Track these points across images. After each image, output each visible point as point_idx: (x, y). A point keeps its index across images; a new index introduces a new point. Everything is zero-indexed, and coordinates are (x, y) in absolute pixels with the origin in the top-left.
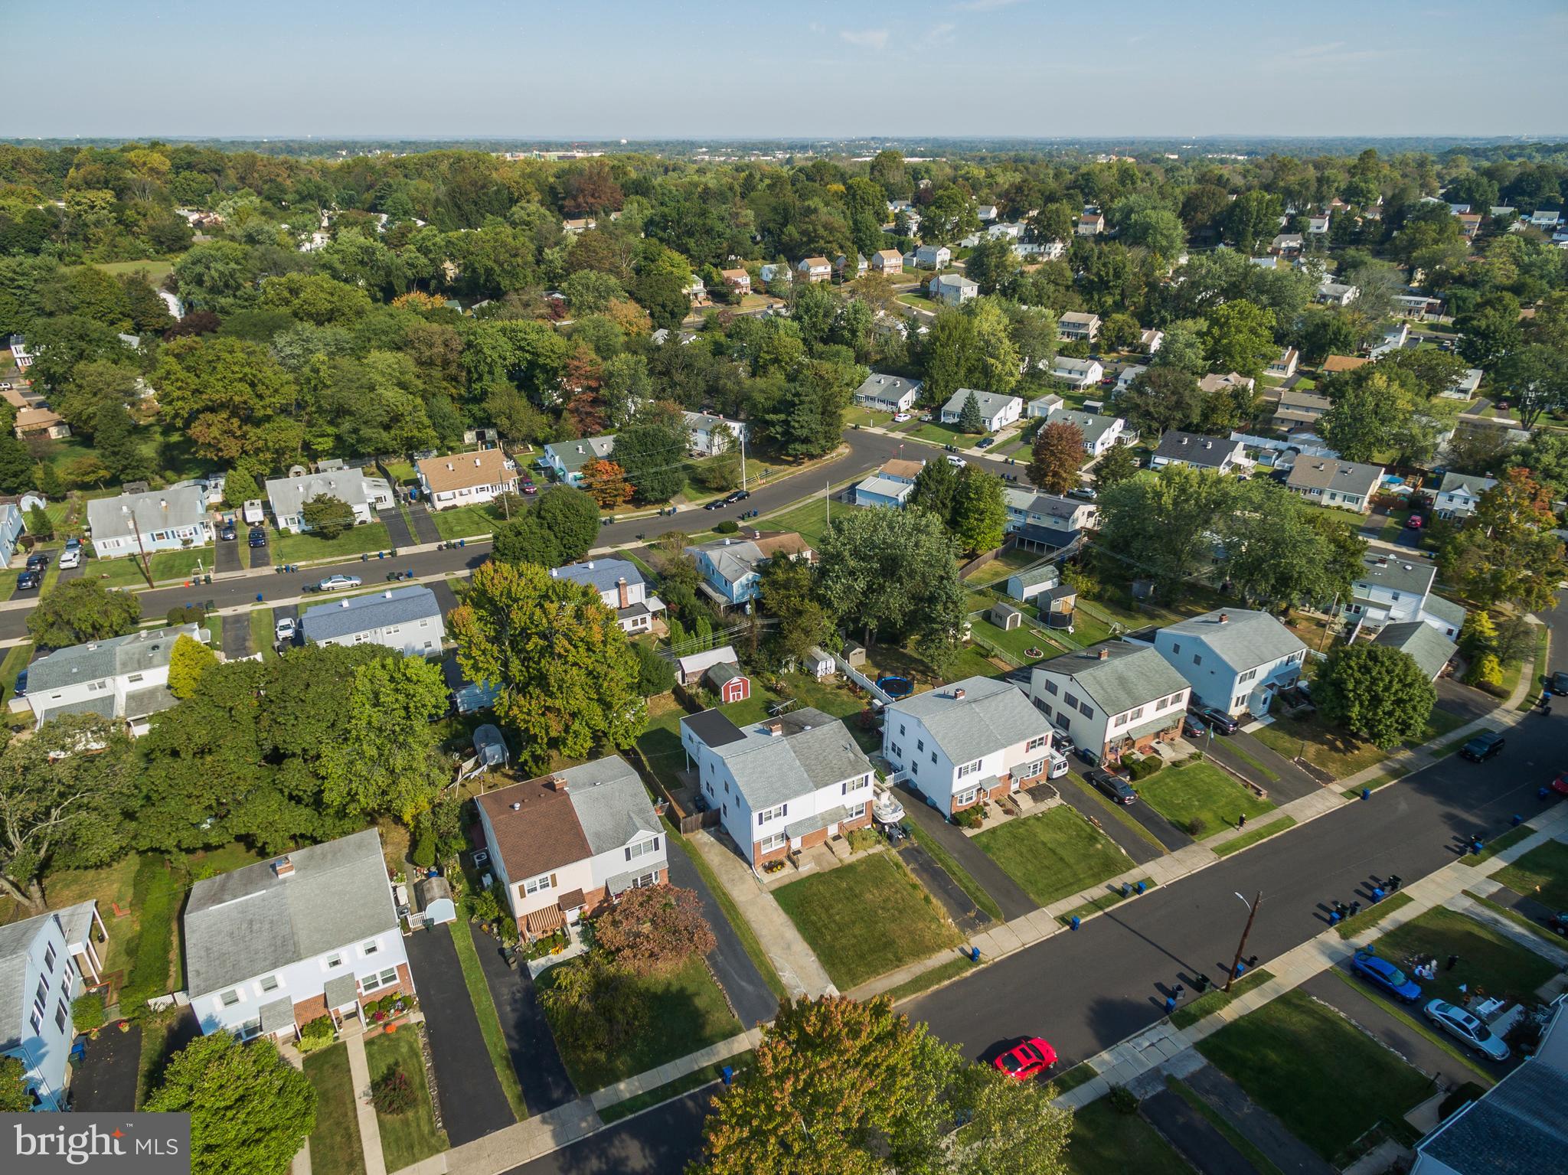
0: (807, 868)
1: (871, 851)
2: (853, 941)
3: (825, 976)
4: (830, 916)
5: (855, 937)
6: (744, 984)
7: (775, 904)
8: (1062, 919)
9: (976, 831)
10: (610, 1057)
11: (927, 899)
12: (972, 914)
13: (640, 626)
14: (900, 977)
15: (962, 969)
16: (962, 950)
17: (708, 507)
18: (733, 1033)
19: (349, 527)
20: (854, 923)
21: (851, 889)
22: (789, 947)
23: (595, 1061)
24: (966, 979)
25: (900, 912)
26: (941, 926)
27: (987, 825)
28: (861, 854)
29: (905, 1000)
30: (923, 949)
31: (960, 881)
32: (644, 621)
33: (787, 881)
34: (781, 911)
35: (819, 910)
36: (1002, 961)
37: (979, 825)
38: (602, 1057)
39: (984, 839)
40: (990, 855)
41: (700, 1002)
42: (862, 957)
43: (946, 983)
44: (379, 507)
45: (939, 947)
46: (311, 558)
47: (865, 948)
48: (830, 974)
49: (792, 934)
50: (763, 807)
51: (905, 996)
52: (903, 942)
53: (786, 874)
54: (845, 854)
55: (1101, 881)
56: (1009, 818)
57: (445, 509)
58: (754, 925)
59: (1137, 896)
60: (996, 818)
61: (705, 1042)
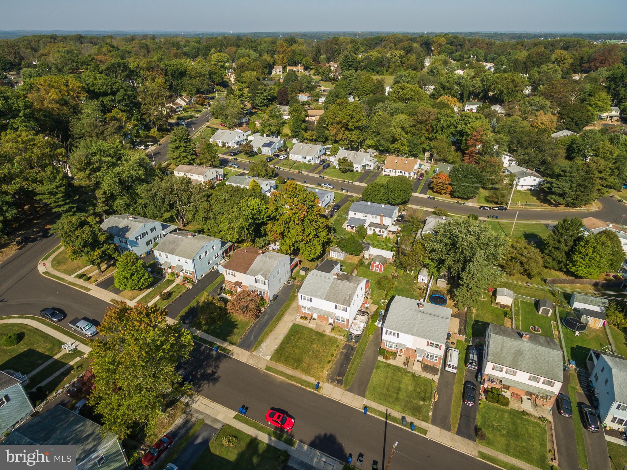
0: (312, 325)
1: (337, 336)
2: (292, 352)
3: (272, 353)
4: (297, 342)
5: (294, 351)
6: (252, 337)
7: (290, 327)
8: (366, 408)
9: (384, 360)
10: (204, 324)
11: (329, 362)
12: (338, 378)
13: (381, 233)
14: (290, 371)
15: (309, 387)
16: (318, 383)
17: (481, 207)
18: (232, 343)
19: (353, 170)
20: (300, 348)
21: (314, 340)
22: (276, 339)
23: (202, 322)
24: (307, 390)
25: (316, 357)
26: (322, 371)
27: (391, 362)
28: (333, 335)
29: (281, 377)
30: (307, 371)
31: (351, 367)
32: (383, 232)
33: (301, 324)
34: (288, 330)
35: (297, 337)
36: (325, 397)
37: (387, 358)
38: (204, 322)
39: (381, 364)
40: (374, 370)
41: (236, 330)
42: (288, 357)
43: (299, 385)
44: (367, 168)
45: (313, 376)
46: (331, 176)
47: (292, 356)
48: (275, 353)
49: (281, 337)
50: (303, 294)
51: (283, 376)
52: (305, 365)
53: (303, 322)
54: (328, 331)
55: (404, 412)
56: (403, 366)
57: (385, 175)
58: (277, 327)
59: (410, 430)
60: (399, 362)
61: (225, 340)
